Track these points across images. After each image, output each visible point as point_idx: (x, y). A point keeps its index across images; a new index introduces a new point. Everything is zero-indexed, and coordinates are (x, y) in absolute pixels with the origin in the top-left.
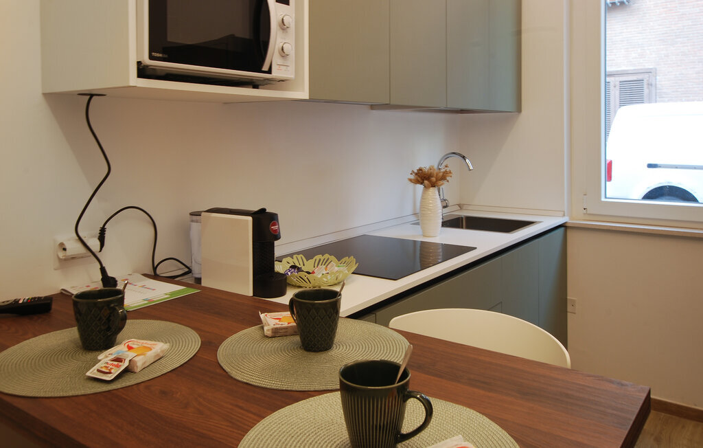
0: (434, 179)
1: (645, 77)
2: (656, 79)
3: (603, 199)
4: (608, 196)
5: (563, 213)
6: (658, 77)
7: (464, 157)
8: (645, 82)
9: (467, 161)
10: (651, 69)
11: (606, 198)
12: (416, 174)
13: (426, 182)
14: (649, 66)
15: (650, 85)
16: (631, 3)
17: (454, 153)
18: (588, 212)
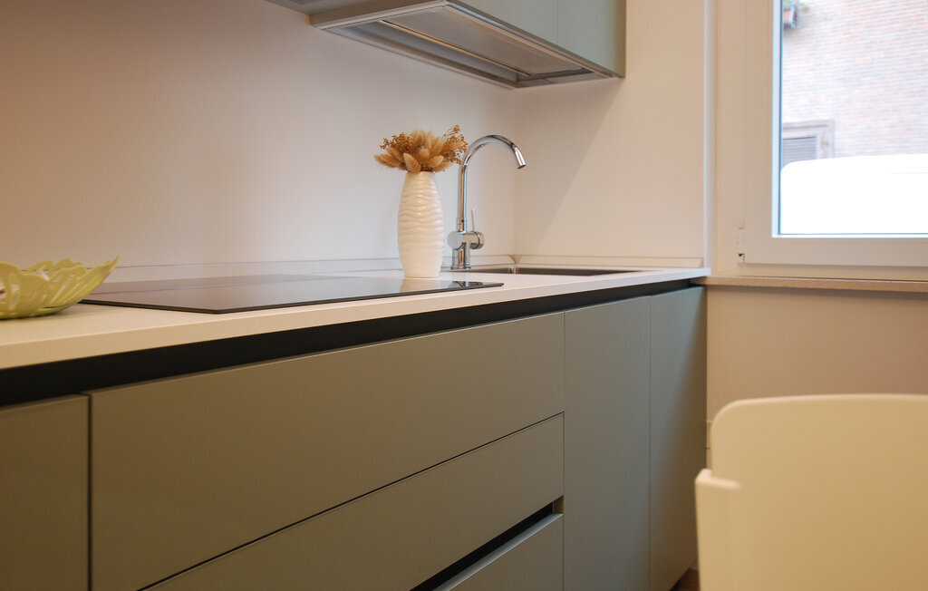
0: (425, 152)
1: (818, 132)
2: (833, 136)
3: (775, 235)
4: (782, 232)
5: (699, 261)
6: (837, 133)
7: (511, 145)
8: (818, 140)
9: (518, 153)
10: (827, 121)
11: (779, 233)
12: (393, 146)
13: (407, 157)
14: (824, 117)
15: (824, 144)
16: (799, 27)
17: (492, 136)
18: (746, 261)
